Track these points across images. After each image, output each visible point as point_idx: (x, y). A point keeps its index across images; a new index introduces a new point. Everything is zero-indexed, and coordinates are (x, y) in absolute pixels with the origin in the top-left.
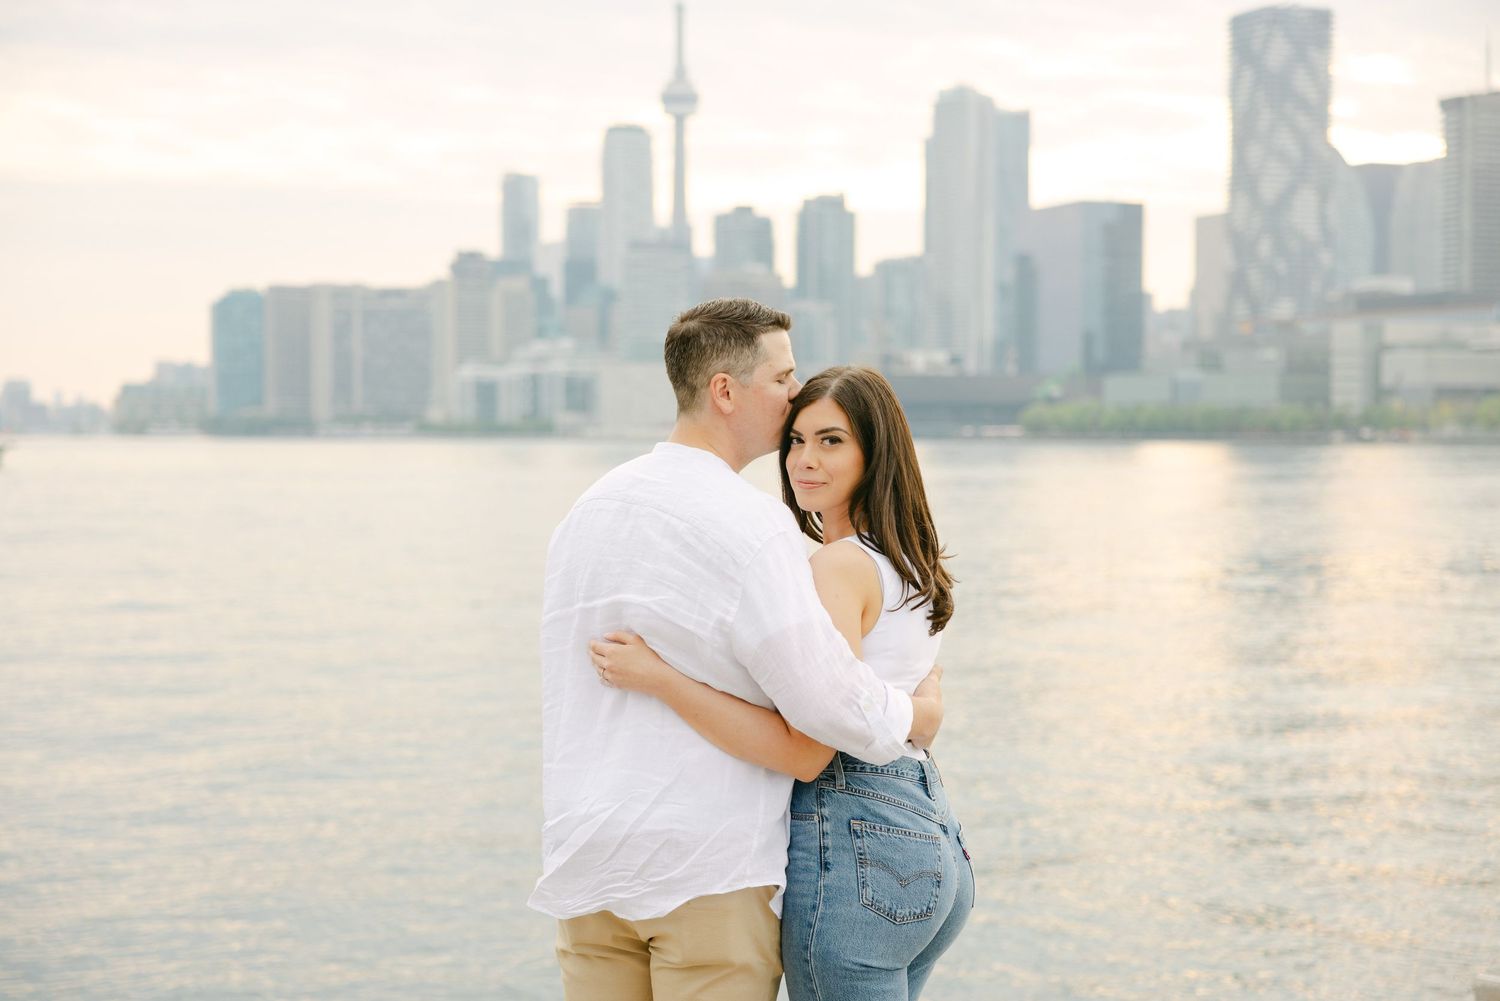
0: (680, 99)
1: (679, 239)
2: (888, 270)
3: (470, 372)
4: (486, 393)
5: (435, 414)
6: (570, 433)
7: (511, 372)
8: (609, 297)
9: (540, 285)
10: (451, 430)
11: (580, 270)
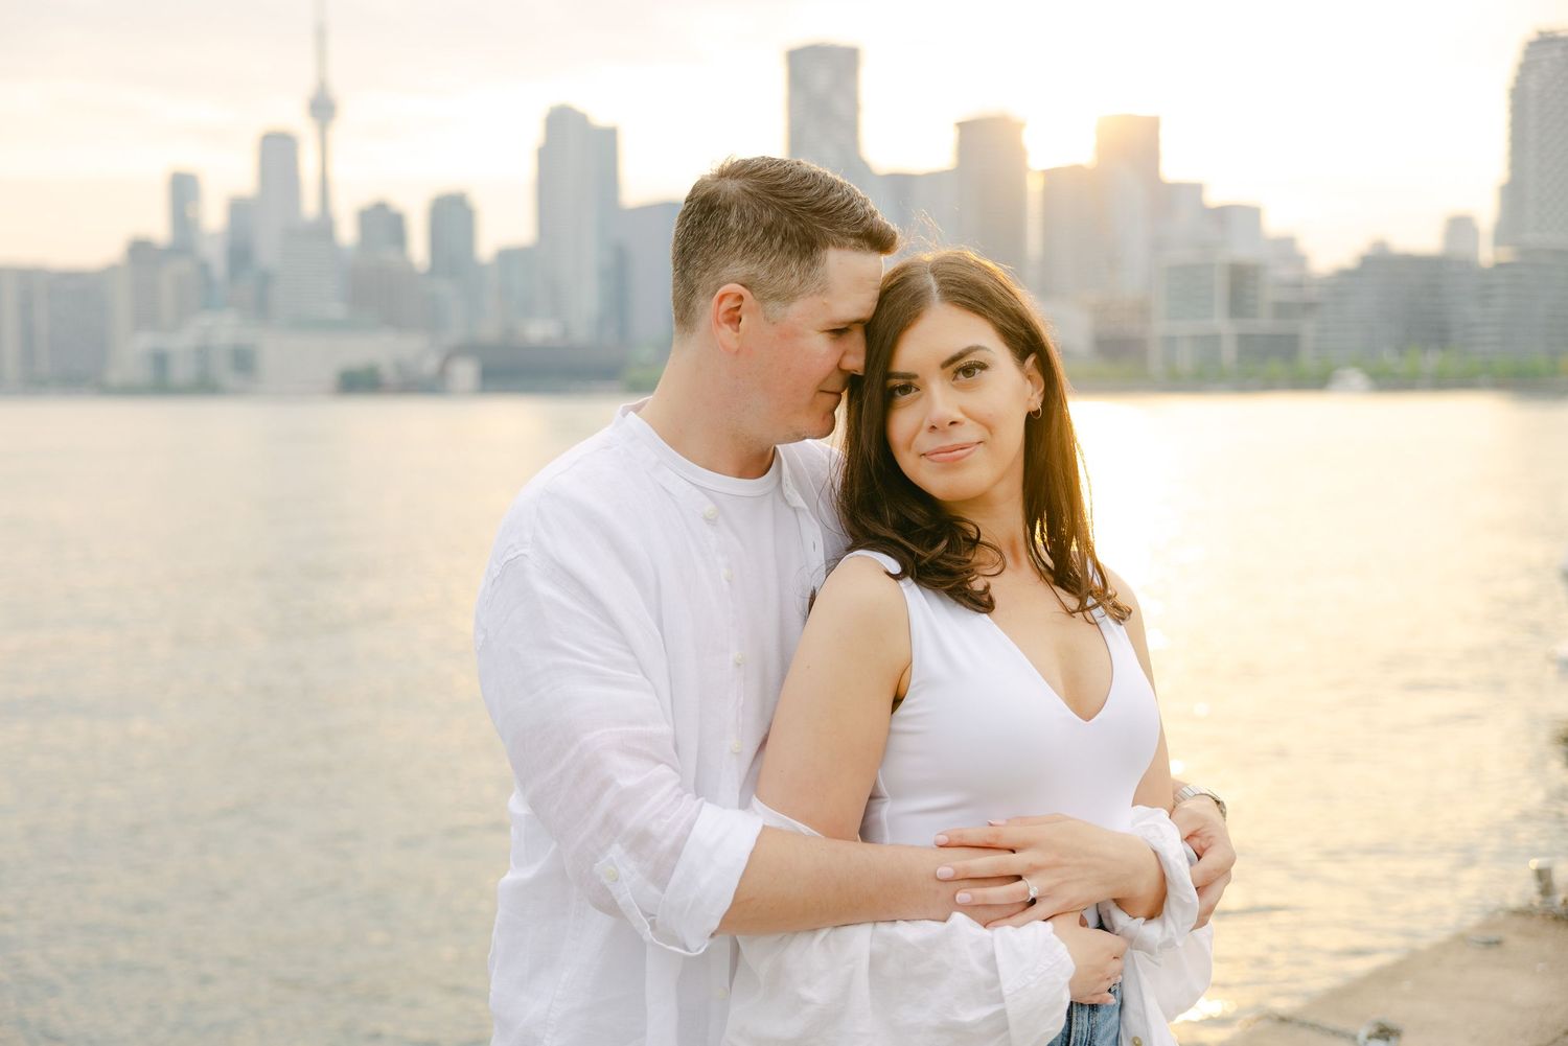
0: (322, 108)
1: (324, 227)
2: (507, 256)
3: (145, 341)
4: (160, 360)
5: (114, 376)
6: (238, 393)
7: (181, 342)
8: (266, 279)
9: (204, 268)
10: (129, 390)
11: (240, 252)
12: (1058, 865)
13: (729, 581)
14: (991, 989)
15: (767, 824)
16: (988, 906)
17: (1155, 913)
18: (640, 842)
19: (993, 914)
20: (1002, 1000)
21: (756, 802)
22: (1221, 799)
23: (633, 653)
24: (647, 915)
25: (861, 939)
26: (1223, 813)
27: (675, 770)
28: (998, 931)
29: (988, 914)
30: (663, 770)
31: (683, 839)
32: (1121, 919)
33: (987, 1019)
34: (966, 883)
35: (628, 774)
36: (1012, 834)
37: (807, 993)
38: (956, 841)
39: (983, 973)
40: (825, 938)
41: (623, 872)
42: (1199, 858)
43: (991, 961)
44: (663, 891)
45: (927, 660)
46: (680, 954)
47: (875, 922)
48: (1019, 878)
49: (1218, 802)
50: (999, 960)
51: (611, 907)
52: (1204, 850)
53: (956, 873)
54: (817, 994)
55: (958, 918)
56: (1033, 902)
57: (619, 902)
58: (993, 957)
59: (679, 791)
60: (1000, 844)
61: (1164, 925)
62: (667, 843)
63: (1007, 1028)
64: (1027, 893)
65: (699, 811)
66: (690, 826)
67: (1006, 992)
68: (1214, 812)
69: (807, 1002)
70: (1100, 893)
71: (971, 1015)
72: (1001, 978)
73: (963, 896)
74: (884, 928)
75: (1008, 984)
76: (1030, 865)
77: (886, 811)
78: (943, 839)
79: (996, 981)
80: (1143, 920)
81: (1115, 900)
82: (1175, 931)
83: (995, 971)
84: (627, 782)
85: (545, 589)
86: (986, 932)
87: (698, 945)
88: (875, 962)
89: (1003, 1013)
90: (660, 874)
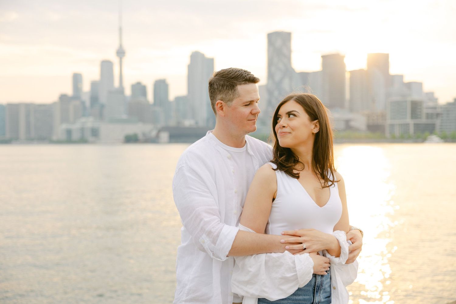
1: (121, 90)
2: (178, 99)
6: (93, 143)
11: (94, 98)
12: (311, 240)
13: (233, 173)
14: (294, 269)
15: (240, 229)
16: (294, 250)
17: (338, 256)
18: (209, 233)
19: (295, 252)
20: (296, 271)
21: (239, 224)
22: (362, 230)
23: (208, 189)
24: (212, 251)
25: (263, 257)
26: (362, 235)
27: (219, 217)
28: (296, 255)
29: (294, 252)
30: (215, 217)
31: (219, 233)
32: (328, 256)
33: (293, 276)
34: (288, 244)
35: (207, 218)
36: (299, 233)
37: (250, 269)
38: (286, 234)
39: (292, 265)
40: (255, 257)
41: (206, 241)
42: (353, 244)
43: (294, 262)
44: (215, 245)
45: (281, 190)
46: (219, 260)
47: (267, 253)
48: (301, 243)
49: (361, 231)
50: (296, 262)
51: (203, 250)
52: (354, 242)
53: (285, 241)
54: (253, 270)
55: (286, 252)
56: (305, 249)
57: (205, 248)
58: (294, 261)
59: (219, 222)
60: (297, 234)
61: (340, 259)
62: (216, 234)
63: (297, 279)
64: (303, 247)
65: (223, 226)
66: (221, 230)
67: (297, 270)
68: (359, 234)
69: (250, 272)
70: (323, 248)
71: (289, 275)
72: (296, 266)
73: (287, 247)
74: (269, 254)
75: (297, 269)
76: (304, 240)
77: (270, 227)
78: (283, 233)
79: (295, 267)
80: (335, 257)
81: (327, 250)
82: (342, 260)
83: (295, 265)
84: (206, 219)
85: (188, 174)
86: (293, 256)
87: (224, 259)
88: (266, 262)
89: (296, 274)
90: (214, 242)
